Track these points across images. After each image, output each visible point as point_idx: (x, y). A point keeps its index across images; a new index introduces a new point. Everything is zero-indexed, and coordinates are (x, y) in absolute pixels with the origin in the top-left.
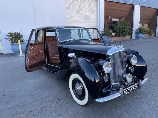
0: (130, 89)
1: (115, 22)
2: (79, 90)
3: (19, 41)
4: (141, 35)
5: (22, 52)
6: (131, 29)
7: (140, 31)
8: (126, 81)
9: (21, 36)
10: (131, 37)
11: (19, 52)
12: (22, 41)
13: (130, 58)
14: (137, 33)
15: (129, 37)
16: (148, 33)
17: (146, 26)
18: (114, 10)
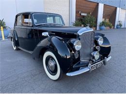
0: (97, 65)
1: (84, 16)
2: (52, 66)
3: (2, 27)
4: (103, 27)
5: (5, 37)
6: (96, 22)
7: (103, 24)
8: (94, 58)
9: (4, 23)
10: (96, 29)
11: (1, 37)
12: (4, 28)
13: (97, 39)
14: (100, 26)
15: (95, 28)
16: (109, 26)
17: (107, 20)
18: (83, 6)
